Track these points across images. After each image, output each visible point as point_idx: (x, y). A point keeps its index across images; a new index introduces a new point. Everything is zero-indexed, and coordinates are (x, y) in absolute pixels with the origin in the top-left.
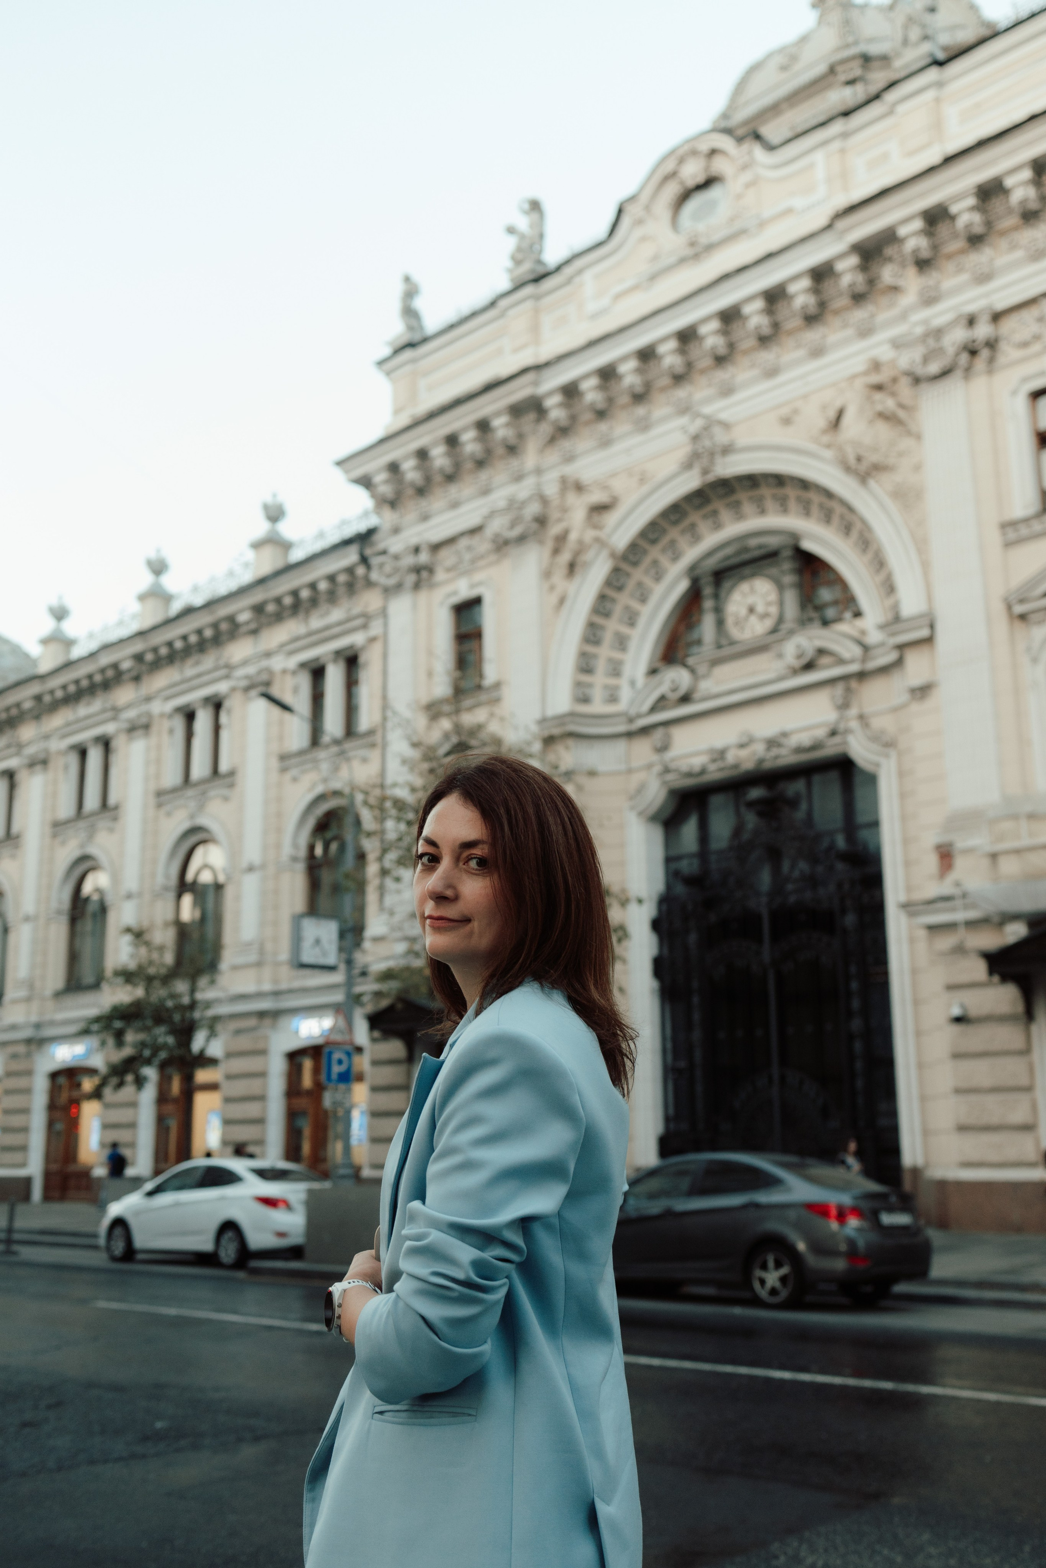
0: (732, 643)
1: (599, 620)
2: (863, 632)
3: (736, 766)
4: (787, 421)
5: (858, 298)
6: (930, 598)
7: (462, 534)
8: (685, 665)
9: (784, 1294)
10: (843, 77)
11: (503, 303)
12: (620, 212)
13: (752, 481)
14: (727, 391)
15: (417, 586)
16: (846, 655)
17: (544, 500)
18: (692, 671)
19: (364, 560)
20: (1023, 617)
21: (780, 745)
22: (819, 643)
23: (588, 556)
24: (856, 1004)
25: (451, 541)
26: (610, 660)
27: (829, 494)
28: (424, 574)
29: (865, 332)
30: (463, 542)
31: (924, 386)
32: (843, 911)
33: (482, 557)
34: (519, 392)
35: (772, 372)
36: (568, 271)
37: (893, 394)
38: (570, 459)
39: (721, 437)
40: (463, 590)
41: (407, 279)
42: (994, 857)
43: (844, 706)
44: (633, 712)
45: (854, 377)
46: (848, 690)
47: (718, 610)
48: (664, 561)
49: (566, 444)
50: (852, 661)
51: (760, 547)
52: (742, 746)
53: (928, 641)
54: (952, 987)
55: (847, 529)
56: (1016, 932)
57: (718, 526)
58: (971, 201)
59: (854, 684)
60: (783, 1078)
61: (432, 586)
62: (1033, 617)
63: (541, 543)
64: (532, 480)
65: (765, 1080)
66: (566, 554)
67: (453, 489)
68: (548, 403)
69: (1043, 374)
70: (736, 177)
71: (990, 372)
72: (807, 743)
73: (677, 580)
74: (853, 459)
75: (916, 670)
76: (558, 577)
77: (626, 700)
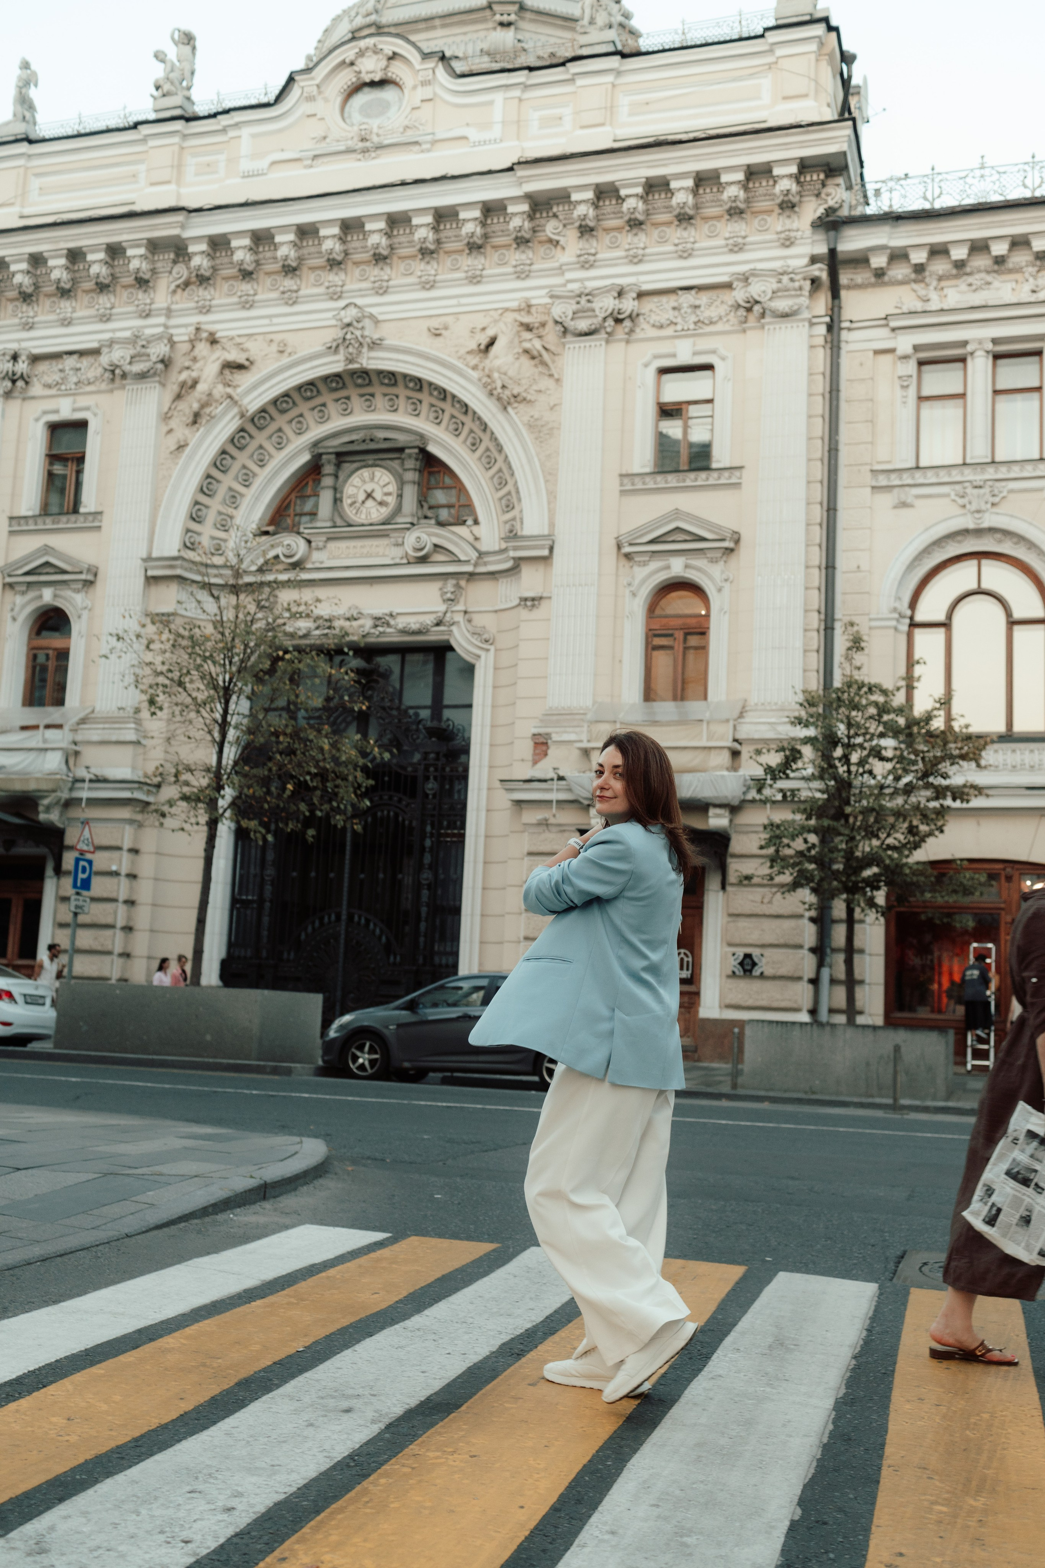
0: (348, 524)
1: (215, 473)
2: (478, 539)
3: (343, 637)
4: (436, 333)
5: (522, 242)
6: (552, 525)
7: (70, 353)
8: (299, 533)
10: (498, 18)
11: (144, 130)
12: (291, 80)
13: (391, 378)
14: (382, 290)
15: (8, 395)
16: (461, 557)
17: (172, 343)
18: (307, 540)
20: (628, 556)
21: (388, 625)
22: (436, 540)
23: (217, 410)
24: (427, 859)
25: (54, 356)
26: (220, 513)
27: (466, 408)
28: (20, 383)
29: (522, 274)
30: (70, 362)
31: (569, 338)
32: (427, 778)
33: (90, 382)
34: (165, 228)
35: (429, 285)
36: (224, 120)
37: (540, 337)
38: (206, 310)
39: (371, 332)
40: (66, 411)
41: (26, 65)
43: (452, 601)
44: (242, 568)
45: (507, 310)
46: (458, 586)
47: (337, 490)
48: (289, 431)
49: (202, 293)
50: (466, 562)
51: (386, 440)
52: (351, 620)
53: (546, 560)
55: (476, 443)
57: (347, 412)
58: (639, 190)
59: (463, 583)
60: (350, 917)
61: (25, 397)
62: (637, 558)
63: (163, 385)
64: (162, 320)
65: (333, 917)
66: (191, 403)
67: (66, 306)
68: (191, 249)
69: (674, 356)
70: (415, 87)
71: (628, 342)
72: (415, 627)
73: (299, 452)
74: (499, 384)
75: (529, 581)
76: (178, 423)
77: (233, 554)
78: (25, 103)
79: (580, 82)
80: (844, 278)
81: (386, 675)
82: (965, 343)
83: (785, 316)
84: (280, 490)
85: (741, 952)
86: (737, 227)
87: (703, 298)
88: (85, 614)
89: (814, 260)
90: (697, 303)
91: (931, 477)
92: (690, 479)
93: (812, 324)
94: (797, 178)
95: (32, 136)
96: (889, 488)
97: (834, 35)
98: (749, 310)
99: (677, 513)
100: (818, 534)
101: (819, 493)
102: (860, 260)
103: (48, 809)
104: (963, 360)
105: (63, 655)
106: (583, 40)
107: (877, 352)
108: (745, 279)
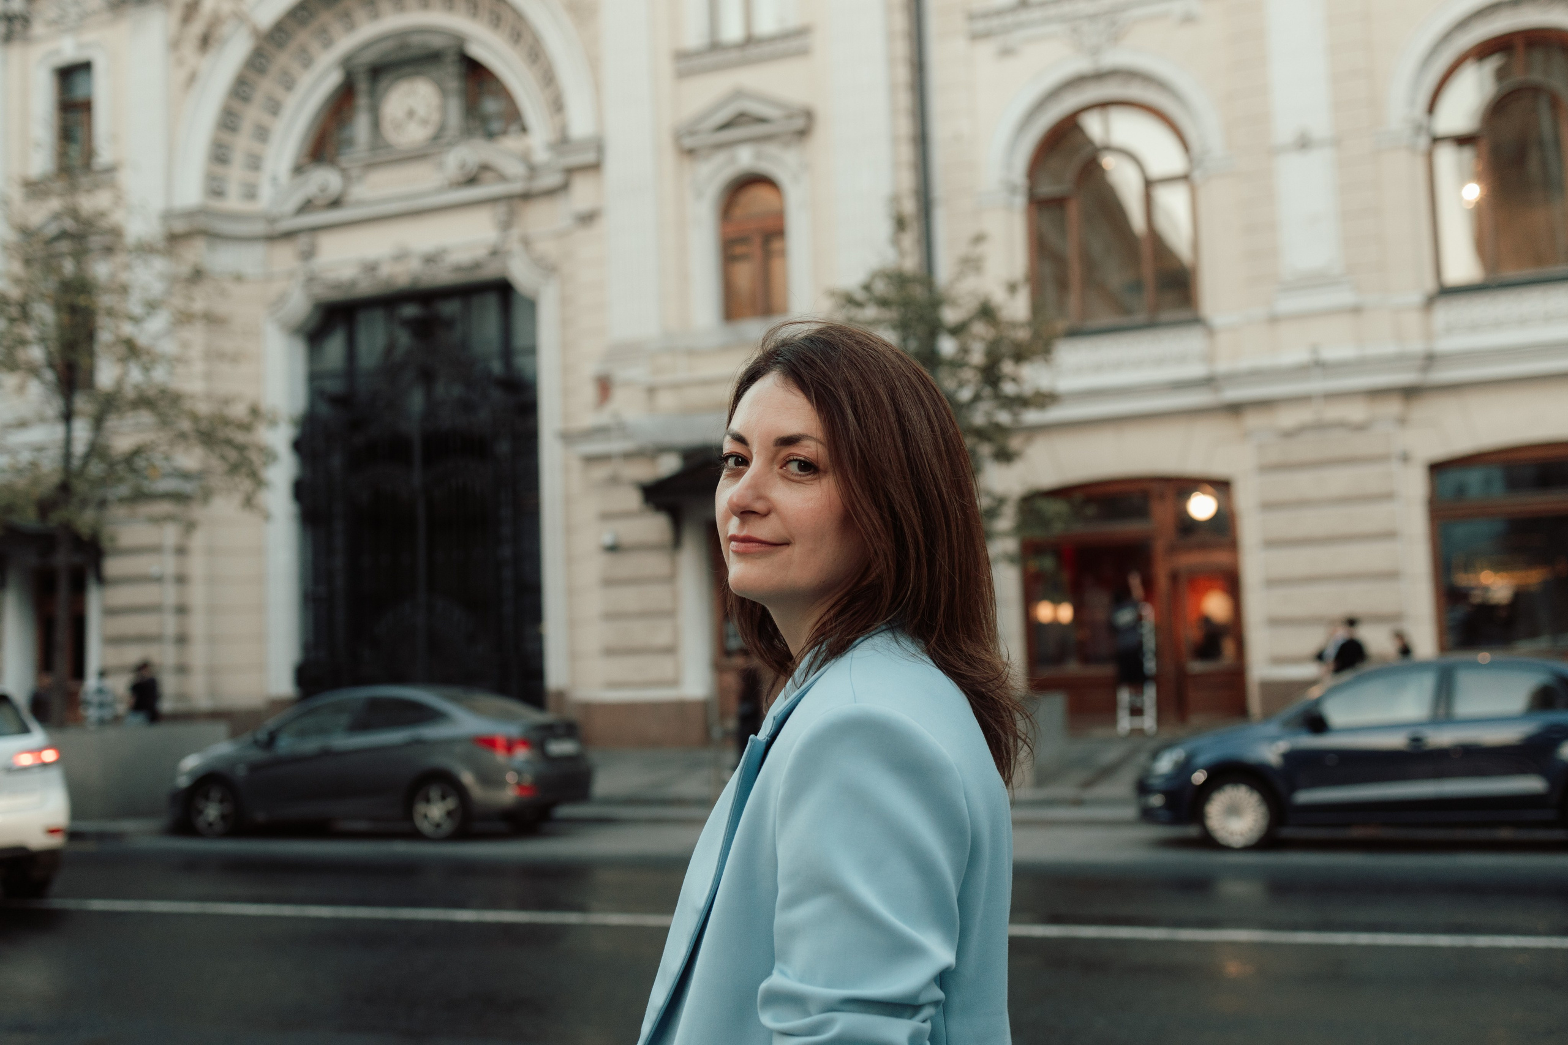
0: (388, 146)
1: (237, 105)
2: (529, 150)
3: (388, 282)
6: (599, 122)
8: (335, 166)
9: (447, 827)
15: (7, 39)
16: (510, 172)
18: (344, 172)
20: (690, 151)
21: (438, 262)
22: (483, 158)
23: (226, 29)
24: (506, 531)
26: (249, 152)
28: (18, 26)
32: (497, 438)
33: (92, 14)
40: (69, 51)
42: (651, 391)
43: (506, 226)
44: (274, 212)
46: (511, 209)
47: (374, 110)
48: (314, 47)
50: (517, 180)
51: (420, 46)
52: (398, 260)
53: (595, 167)
54: (606, 516)
55: (517, 37)
56: (669, 465)
57: (375, 16)
59: (516, 204)
60: (429, 606)
61: (27, 40)
62: (701, 152)
63: (167, 7)
65: (410, 608)
66: (197, 27)
72: (468, 262)
73: (328, 72)
75: (583, 195)
76: (189, 50)
77: (266, 199)
81: (448, 324)
84: (313, 117)
91: (1037, 13)
96: (988, 34)
99: (738, 94)
100: (904, 99)
101: (902, 48)
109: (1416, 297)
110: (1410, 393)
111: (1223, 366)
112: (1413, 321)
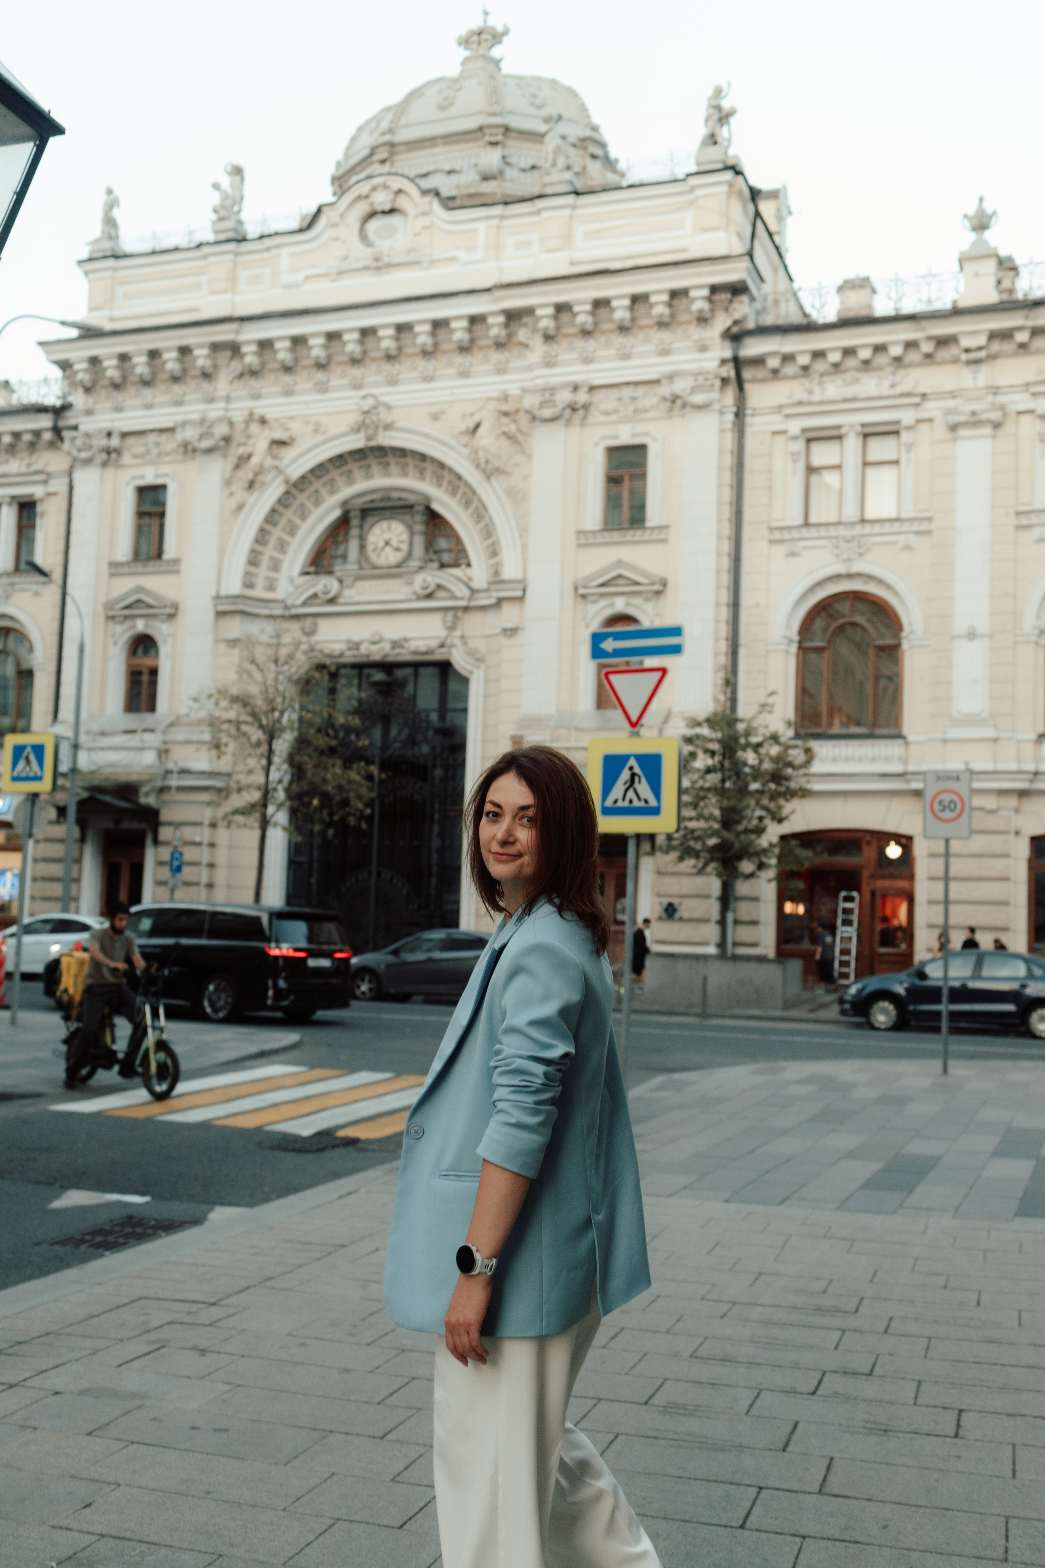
0: (375, 567)
1: (268, 527)
2: (470, 579)
3: (368, 656)
4: (435, 417)
5: (499, 345)
6: (525, 571)
7: (152, 431)
8: (333, 574)
10: (488, 139)
11: (206, 250)
12: (318, 211)
13: (402, 453)
14: (393, 382)
15: (105, 464)
16: (459, 594)
17: (231, 423)
18: (339, 580)
19: (57, 431)
20: (583, 596)
21: (402, 647)
22: (439, 581)
23: (267, 478)
24: (436, 829)
25: (141, 433)
26: (272, 558)
27: (459, 478)
28: (114, 456)
29: (501, 370)
30: (152, 438)
31: (537, 423)
32: (435, 767)
33: (167, 454)
34: (224, 334)
35: (429, 378)
36: (268, 242)
37: (515, 421)
38: (257, 396)
39: (385, 417)
40: (149, 477)
41: (110, 192)
43: (451, 628)
44: (289, 602)
45: (489, 399)
46: (456, 617)
47: (362, 538)
48: (324, 492)
49: (254, 383)
50: (462, 599)
51: (400, 499)
52: (374, 643)
53: (521, 599)
55: (467, 504)
57: (369, 477)
58: (588, 307)
59: (460, 614)
60: (379, 874)
61: (118, 466)
62: (590, 598)
63: (225, 456)
64: (222, 405)
65: (366, 875)
66: (246, 474)
67: (147, 392)
68: (245, 349)
69: (616, 437)
70: (416, 217)
71: (582, 425)
72: (423, 649)
73: (332, 509)
74: (483, 460)
75: (508, 616)
76: (238, 487)
77: (283, 591)
78: (110, 222)
79: (545, 214)
80: (747, 374)
81: (403, 684)
82: (839, 427)
83: (702, 407)
84: (319, 537)
85: (666, 901)
86: (664, 336)
87: (640, 391)
88: (170, 640)
89: (724, 362)
90: (634, 394)
91: (813, 532)
92: (630, 535)
93: (722, 413)
94: (710, 300)
95: (119, 253)
96: (782, 541)
97: (740, 178)
98: (673, 402)
99: (620, 563)
100: (726, 579)
101: (727, 546)
102: (759, 361)
103: (147, 794)
104: (839, 438)
105: (154, 672)
106: (547, 179)
107: (774, 433)
108: (671, 377)
109: (1033, 736)
110: (1022, 794)
111: (912, 768)
112: (1028, 749)
